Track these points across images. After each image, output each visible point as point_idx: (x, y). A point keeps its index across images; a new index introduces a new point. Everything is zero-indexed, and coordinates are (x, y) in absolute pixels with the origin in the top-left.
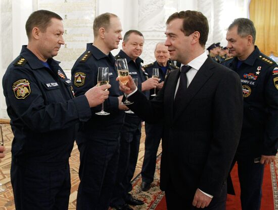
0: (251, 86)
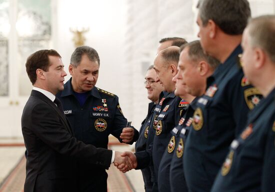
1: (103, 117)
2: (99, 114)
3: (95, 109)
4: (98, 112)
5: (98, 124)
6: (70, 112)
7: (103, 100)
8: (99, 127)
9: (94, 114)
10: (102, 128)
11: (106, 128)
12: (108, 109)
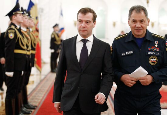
0: (157, 56)
1: (155, 55)
2: (152, 53)
3: (150, 49)
4: (152, 51)
5: (151, 60)
6: (132, 52)
7: (156, 42)
8: (152, 62)
9: (149, 53)
10: (154, 62)
11: (156, 62)
12: (160, 49)
